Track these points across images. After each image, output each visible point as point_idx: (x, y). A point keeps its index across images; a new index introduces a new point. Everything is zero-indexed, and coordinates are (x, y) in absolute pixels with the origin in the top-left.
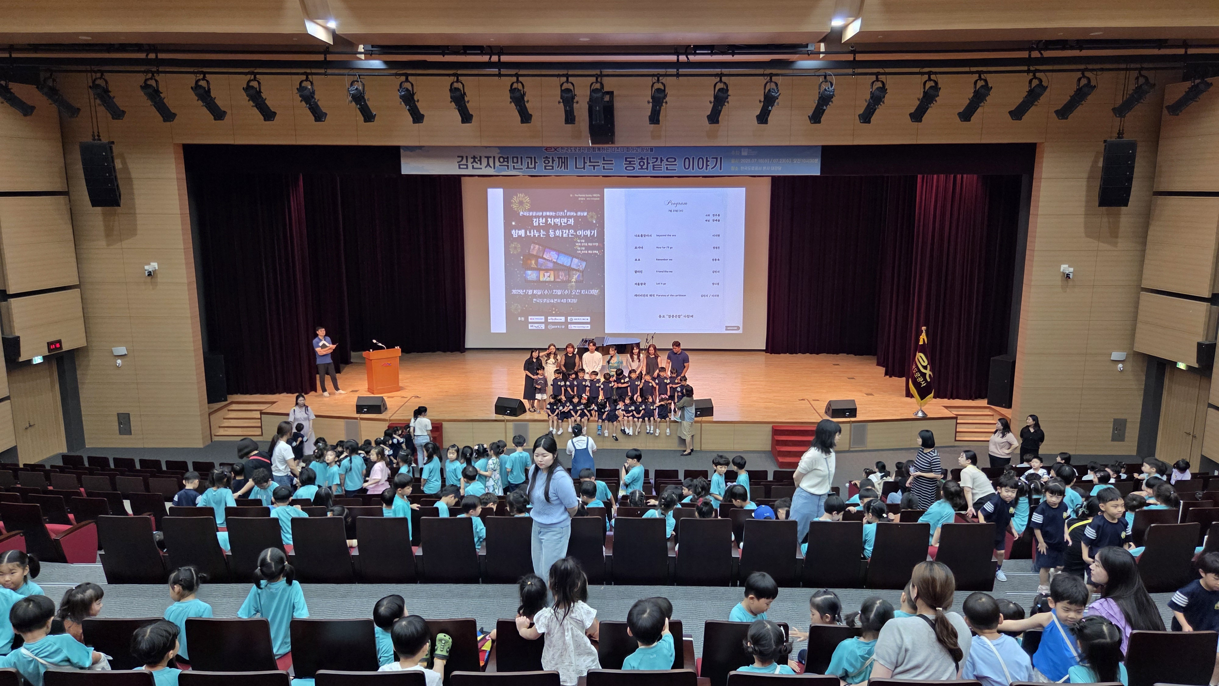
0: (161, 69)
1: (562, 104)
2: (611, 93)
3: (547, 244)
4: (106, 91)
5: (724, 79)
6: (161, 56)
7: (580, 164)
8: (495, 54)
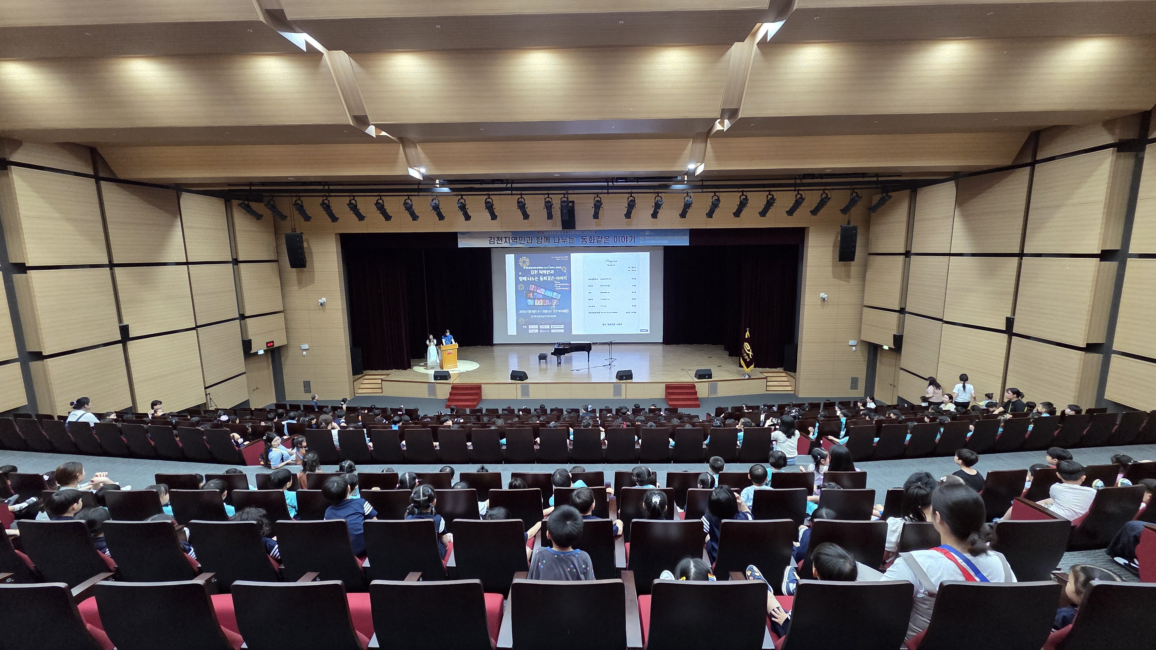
0: (331, 194)
1: (545, 209)
2: (573, 202)
3: (540, 285)
4: (302, 206)
5: (633, 195)
6: (331, 187)
7: (557, 241)
8: (509, 183)
